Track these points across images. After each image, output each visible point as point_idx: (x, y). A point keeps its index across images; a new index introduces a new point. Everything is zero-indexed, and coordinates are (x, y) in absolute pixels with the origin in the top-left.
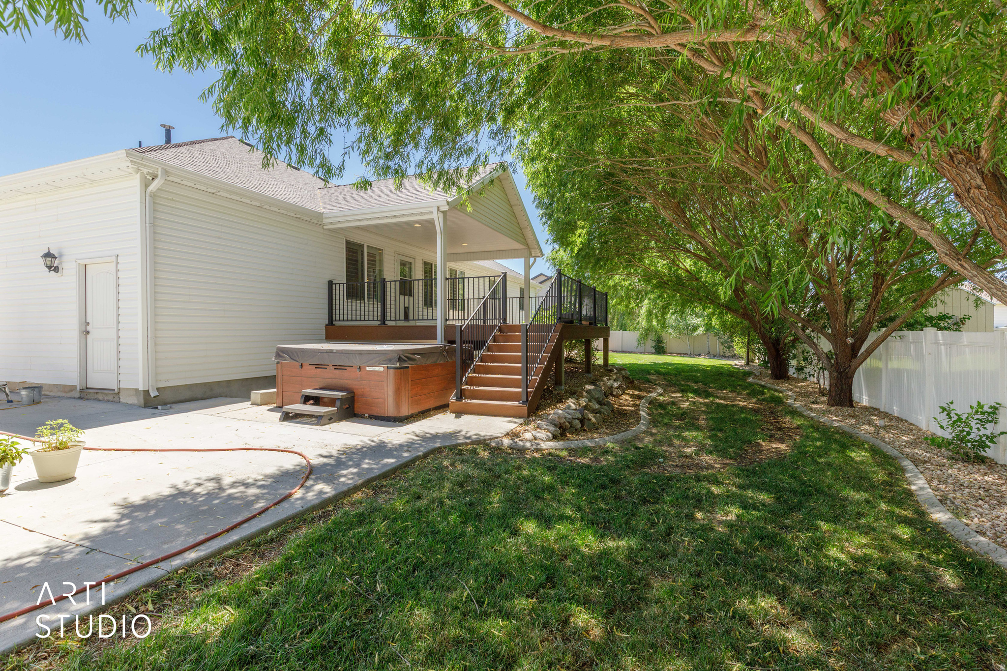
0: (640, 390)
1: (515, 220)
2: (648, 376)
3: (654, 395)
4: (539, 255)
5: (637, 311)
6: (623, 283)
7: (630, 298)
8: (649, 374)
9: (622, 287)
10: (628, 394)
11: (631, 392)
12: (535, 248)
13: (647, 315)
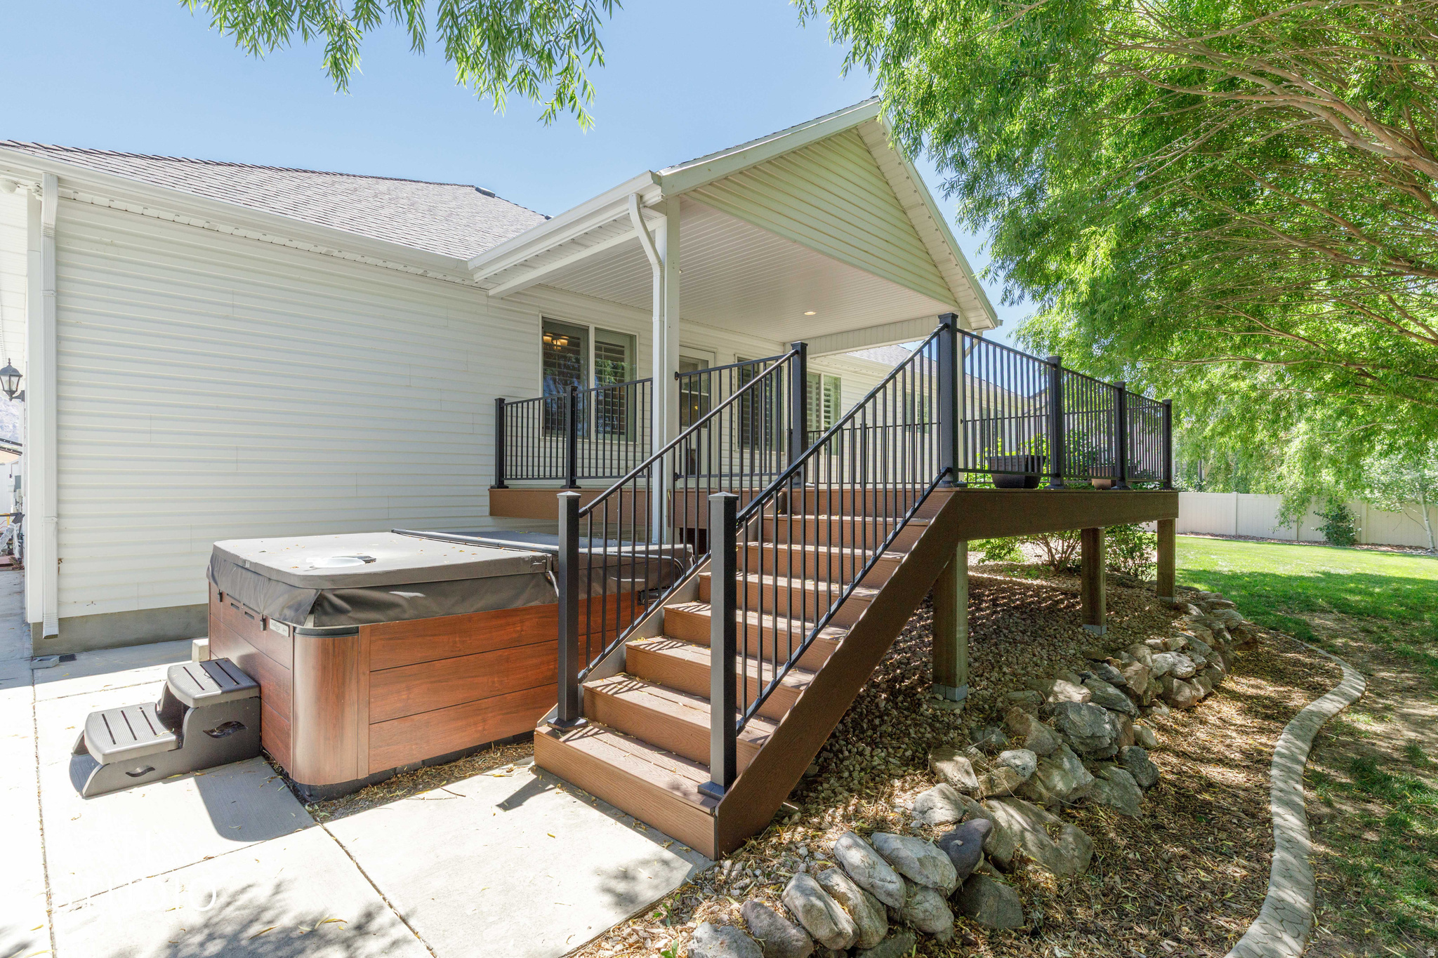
0: (1278, 675)
1: (918, 243)
2: (1305, 617)
3: (1329, 705)
4: (988, 323)
5: (1276, 451)
6: (1234, 385)
7: (1253, 419)
8: (1310, 607)
9: (1232, 393)
10: (1234, 696)
11: (1243, 685)
12: (976, 308)
13: (1304, 459)
